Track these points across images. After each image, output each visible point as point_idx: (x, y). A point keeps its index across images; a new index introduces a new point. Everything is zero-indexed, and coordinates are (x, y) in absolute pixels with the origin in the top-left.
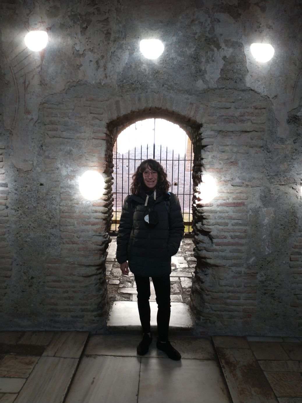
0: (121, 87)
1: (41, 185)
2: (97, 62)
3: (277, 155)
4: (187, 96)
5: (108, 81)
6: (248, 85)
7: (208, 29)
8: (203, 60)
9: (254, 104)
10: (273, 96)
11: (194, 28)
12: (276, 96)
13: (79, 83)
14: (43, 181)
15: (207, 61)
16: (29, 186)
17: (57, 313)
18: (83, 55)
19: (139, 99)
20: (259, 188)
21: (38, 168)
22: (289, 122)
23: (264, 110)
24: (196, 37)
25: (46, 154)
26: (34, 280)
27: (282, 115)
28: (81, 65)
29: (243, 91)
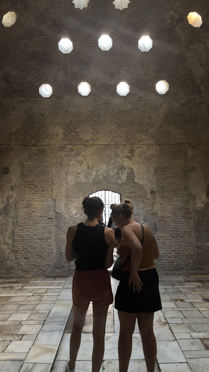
0: (93, 183)
1: (66, 218)
2: (85, 176)
3: (148, 204)
4: (115, 185)
5: (89, 181)
6: (136, 181)
7: (121, 164)
8: (120, 174)
9: (139, 187)
10: (145, 184)
11: (116, 163)
12: (146, 185)
13: (79, 183)
14: (66, 216)
15: (122, 174)
16: (61, 219)
17: (71, 267)
18: (81, 173)
19: (99, 187)
20: (142, 216)
21: (64, 212)
22: (151, 193)
23: (142, 189)
24: (118, 166)
25: (67, 207)
26: (62, 254)
27: (149, 191)
28: (80, 177)
29: (135, 183)
